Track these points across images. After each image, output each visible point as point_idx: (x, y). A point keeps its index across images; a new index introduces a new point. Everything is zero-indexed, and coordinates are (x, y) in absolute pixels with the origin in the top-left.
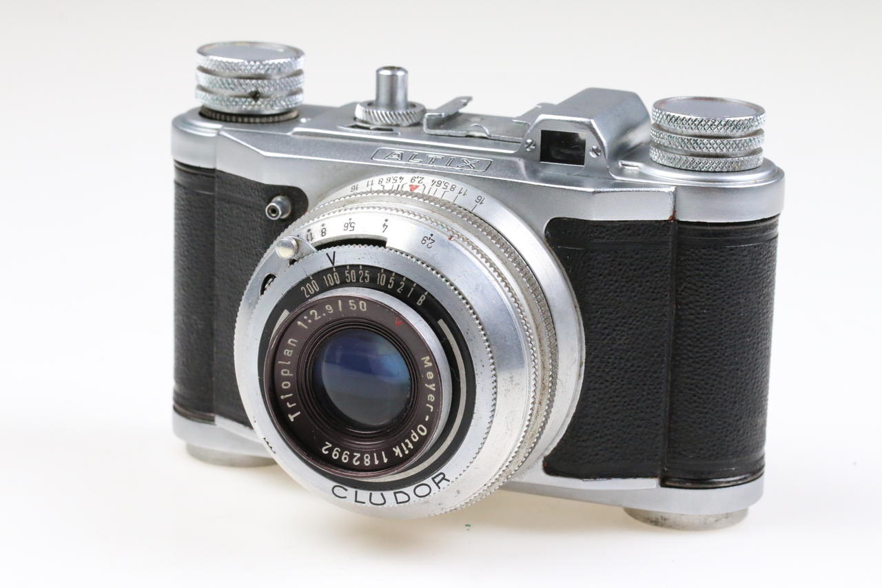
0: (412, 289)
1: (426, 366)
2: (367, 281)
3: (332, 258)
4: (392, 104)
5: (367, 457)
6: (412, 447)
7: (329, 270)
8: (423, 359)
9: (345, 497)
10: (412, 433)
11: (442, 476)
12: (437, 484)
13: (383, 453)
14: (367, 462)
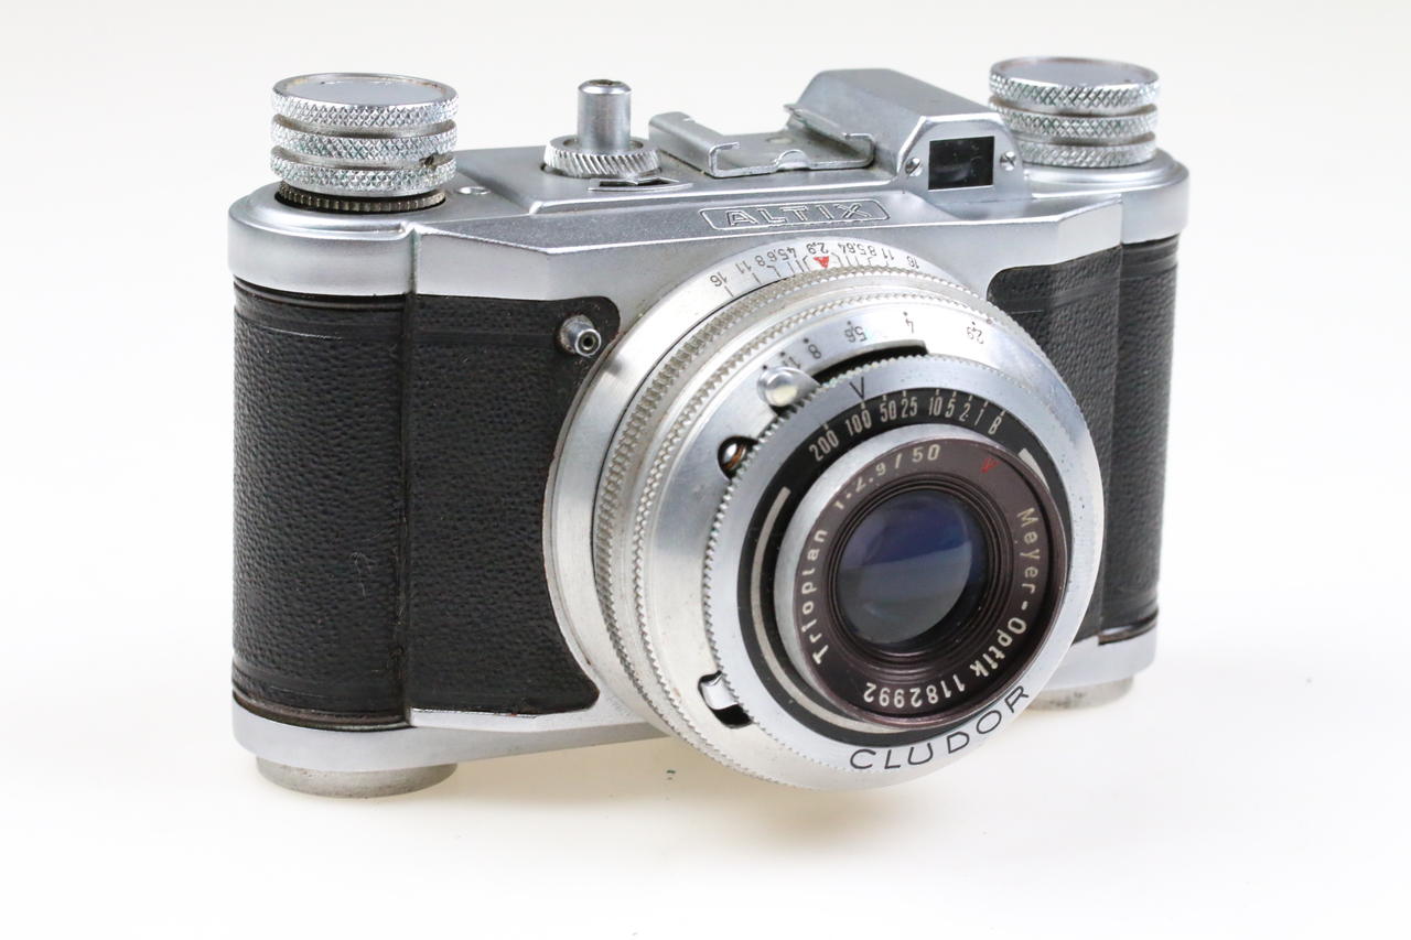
0: (982, 411)
1: (1024, 525)
2: (913, 414)
3: (860, 391)
4: (603, 142)
5: (931, 691)
6: (1002, 656)
7: (856, 409)
8: (1019, 515)
9: (871, 766)
10: (999, 635)
11: (1019, 691)
12: (1011, 706)
13: (955, 677)
14: (933, 698)
